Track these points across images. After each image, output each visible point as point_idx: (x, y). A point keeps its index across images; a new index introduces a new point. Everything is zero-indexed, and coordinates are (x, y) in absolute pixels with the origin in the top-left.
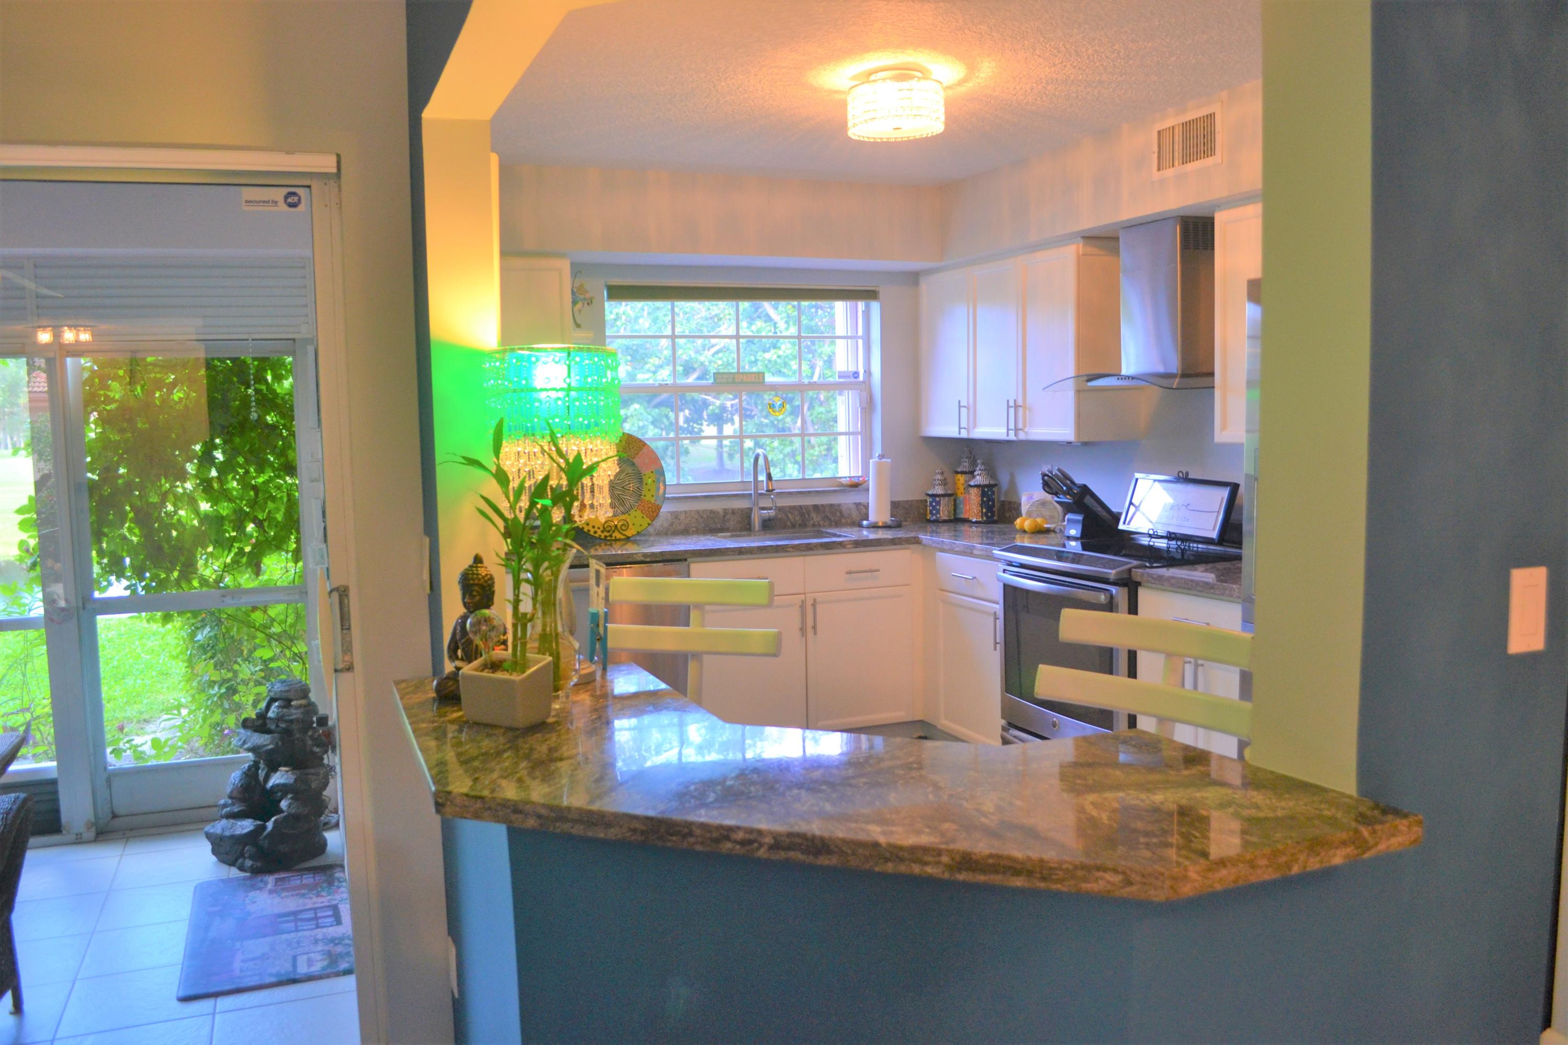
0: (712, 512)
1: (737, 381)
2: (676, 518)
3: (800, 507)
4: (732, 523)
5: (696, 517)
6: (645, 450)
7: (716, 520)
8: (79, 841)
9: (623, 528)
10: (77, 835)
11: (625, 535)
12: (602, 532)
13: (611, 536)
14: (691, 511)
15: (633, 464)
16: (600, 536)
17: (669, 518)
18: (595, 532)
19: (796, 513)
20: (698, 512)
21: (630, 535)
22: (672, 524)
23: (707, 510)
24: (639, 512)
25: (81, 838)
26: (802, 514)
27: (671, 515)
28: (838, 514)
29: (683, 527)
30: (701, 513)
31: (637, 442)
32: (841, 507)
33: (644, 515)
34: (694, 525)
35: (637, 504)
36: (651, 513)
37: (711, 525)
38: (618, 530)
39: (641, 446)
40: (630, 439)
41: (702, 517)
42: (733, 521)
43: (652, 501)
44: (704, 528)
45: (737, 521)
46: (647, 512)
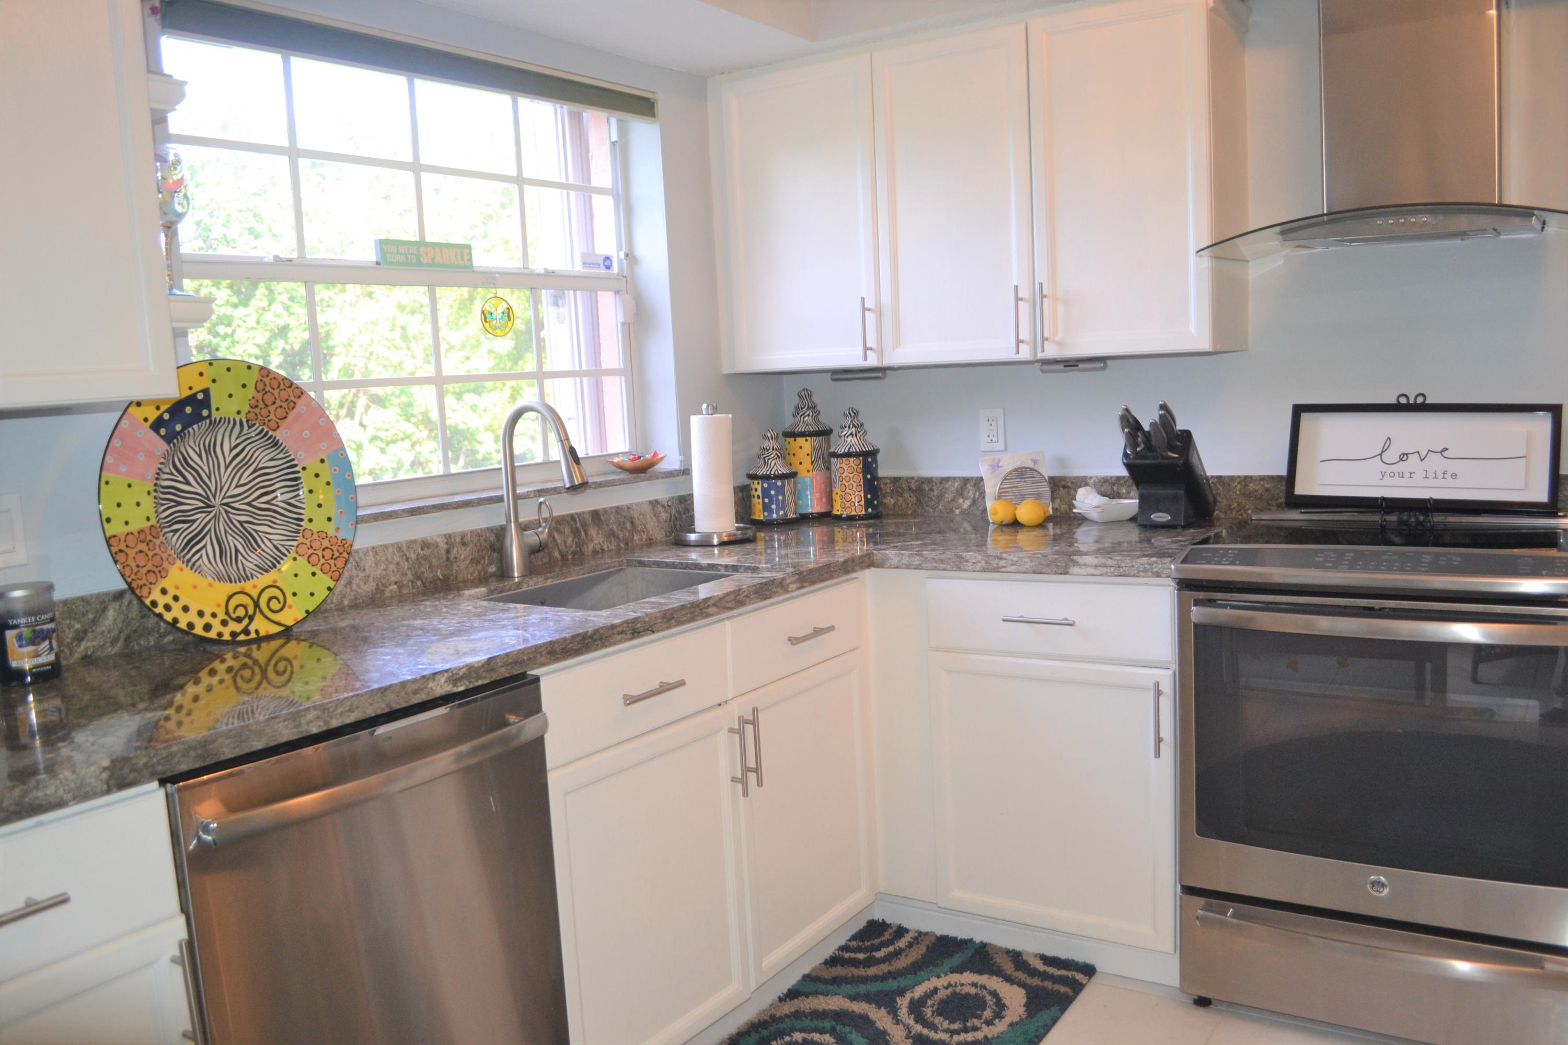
1: (424, 261)
3: (572, 516)
4: (463, 566)
5: (397, 559)
6: (301, 407)
7: (435, 562)
9: (275, 605)
11: (279, 624)
12: (224, 623)
13: (246, 631)
14: (385, 547)
15: (276, 444)
16: (220, 634)
18: (208, 627)
19: (567, 530)
20: (398, 547)
21: (290, 623)
23: (415, 541)
24: (302, 561)
26: (576, 532)
28: (629, 526)
30: (404, 548)
31: (282, 387)
32: (632, 512)
33: (314, 569)
34: (393, 579)
35: (295, 543)
36: (331, 562)
37: (426, 575)
38: (262, 612)
39: (292, 398)
40: (267, 380)
41: (407, 559)
42: (463, 561)
43: (331, 533)
44: (413, 582)
45: (471, 560)
46: (323, 561)
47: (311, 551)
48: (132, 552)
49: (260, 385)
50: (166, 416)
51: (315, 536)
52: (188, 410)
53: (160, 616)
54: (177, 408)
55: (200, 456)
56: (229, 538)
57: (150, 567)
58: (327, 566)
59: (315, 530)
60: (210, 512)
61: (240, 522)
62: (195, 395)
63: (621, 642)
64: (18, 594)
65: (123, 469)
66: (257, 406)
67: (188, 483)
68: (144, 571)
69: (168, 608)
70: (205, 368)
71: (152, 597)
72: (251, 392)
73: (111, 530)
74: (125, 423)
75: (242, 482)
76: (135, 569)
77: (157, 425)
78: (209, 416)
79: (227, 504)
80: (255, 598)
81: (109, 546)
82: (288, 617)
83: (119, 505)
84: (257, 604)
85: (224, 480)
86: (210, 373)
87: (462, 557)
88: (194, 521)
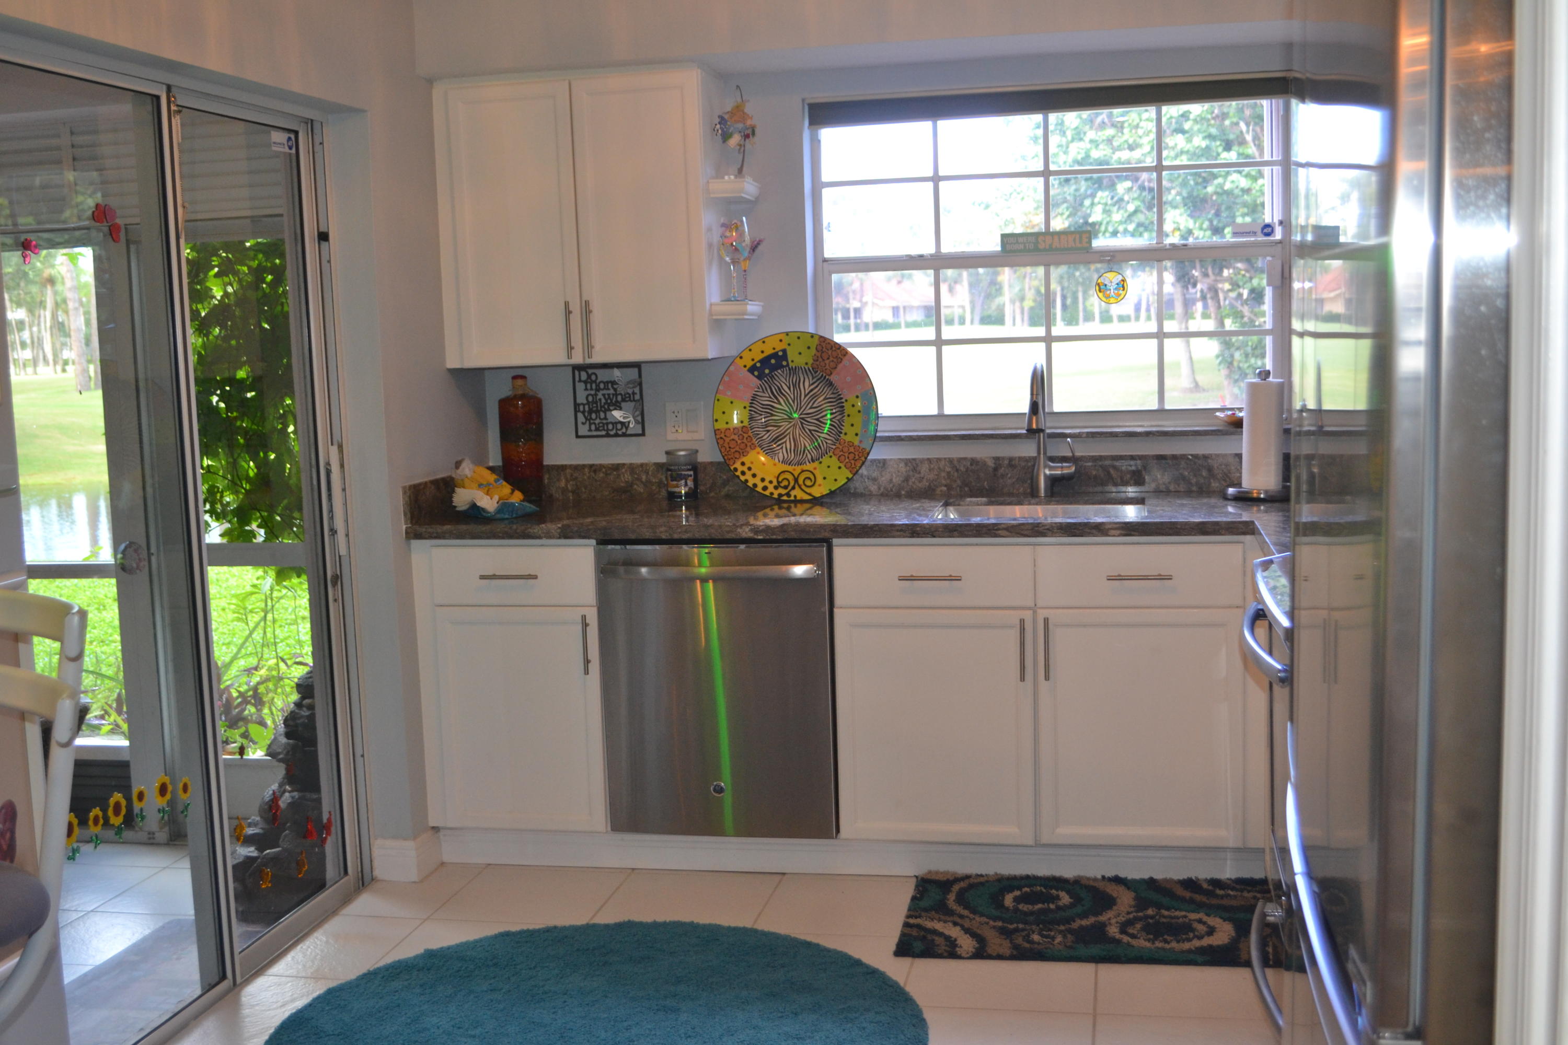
0: (973, 461)
1: (1041, 246)
2: (914, 470)
5: (948, 469)
6: (845, 362)
7: (982, 475)
8: (152, 841)
9: (808, 483)
10: (149, 833)
11: (810, 494)
12: (776, 488)
13: (788, 495)
14: (939, 460)
15: (831, 384)
16: (772, 494)
17: (903, 470)
18: (765, 488)
20: (951, 461)
21: (818, 495)
22: (907, 479)
23: (965, 459)
24: (834, 458)
25: (154, 838)
27: (906, 464)
28: (1204, 473)
29: (925, 484)
30: (955, 463)
31: (834, 349)
32: (1210, 461)
33: (841, 465)
34: (944, 482)
35: (834, 447)
36: (853, 462)
37: (973, 484)
38: (800, 486)
39: (840, 356)
40: (824, 345)
41: (957, 470)
42: (1009, 478)
43: (856, 443)
44: (961, 487)
45: (1018, 479)
46: (847, 460)
47: (842, 453)
48: (727, 440)
49: (820, 348)
50: (758, 365)
51: (846, 444)
52: (773, 361)
53: (738, 477)
54: (765, 361)
55: (789, 389)
56: (802, 439)
57: (737, 449)
58: (849, 464)
59: (847, 440)
60: (791, 422)
61: (810, 430)
62: (777, 353)
63: (899, 537)
64: (682, 453)
65: (729, 393)
66: (817, 360)
67: (780, 404)
68: (733, 451)
69: (743, 473)
70: (783, 337)
71: (735, 466)
72: (813, 351)
73: (718, 426)
74: (732, 368)
75: (815, 405)
76: (728, 449)
77: (752, 370)
78: (788, 365)
79: (803, 419)
80: (796, 476)
81: (716, 434)
82: (817, 492)
83: (724, 413)
84: (796, 480)
85: (802, 404)
86: (786, 340)
87: (1009, 475)
88: (780, 427)
